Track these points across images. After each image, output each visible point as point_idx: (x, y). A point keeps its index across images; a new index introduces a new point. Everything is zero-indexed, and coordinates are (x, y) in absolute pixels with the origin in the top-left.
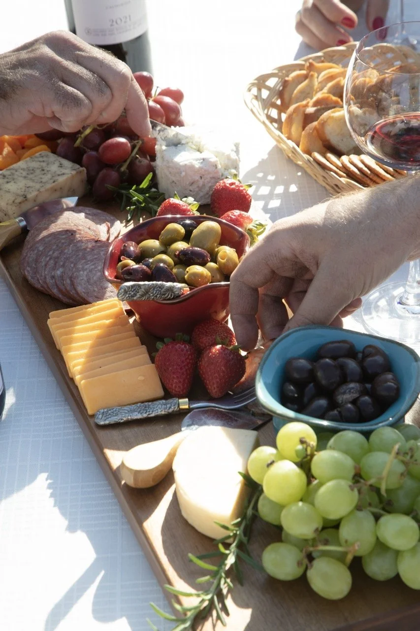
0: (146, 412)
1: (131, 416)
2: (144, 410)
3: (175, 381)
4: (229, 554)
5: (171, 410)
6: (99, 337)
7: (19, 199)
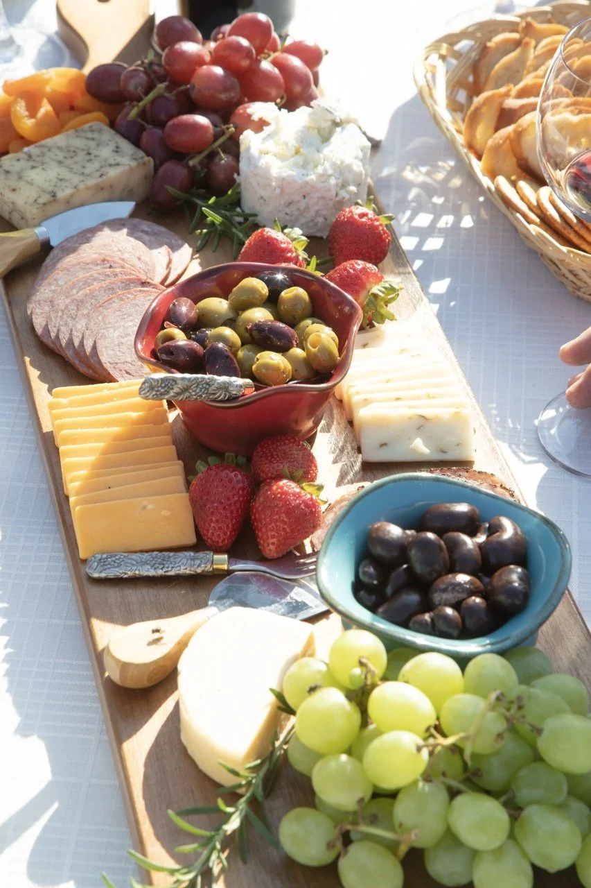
0: (164, 567)
1: (139, 570)
2: (159, 564)
3: (212, 525)
4: (234, 813)
5: (199, 571)
6: (118, 438)
7: (45, 198)
